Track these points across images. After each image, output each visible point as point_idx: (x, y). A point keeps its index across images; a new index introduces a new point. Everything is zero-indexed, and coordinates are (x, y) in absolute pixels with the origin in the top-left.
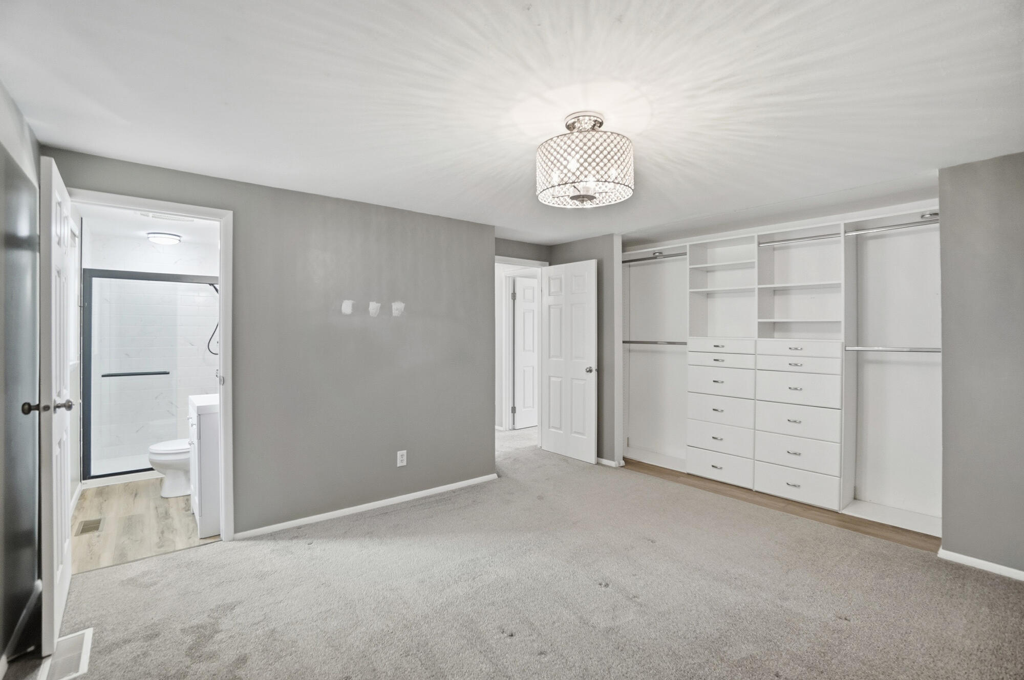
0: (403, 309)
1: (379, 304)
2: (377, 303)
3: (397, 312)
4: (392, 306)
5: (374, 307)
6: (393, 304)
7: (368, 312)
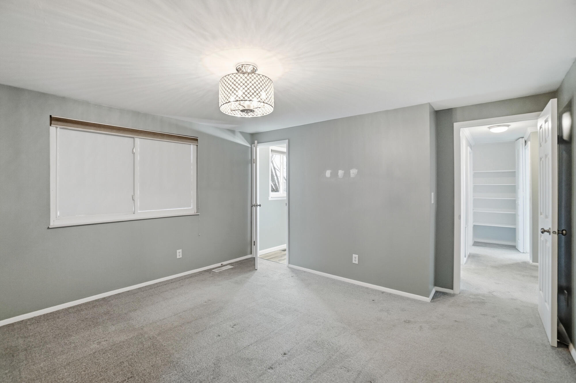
0: (356, 174)
1: (344, 171)
2: (342, 170)
3: (353, 175)
4: (350, 172)
5: (341, 173)
6: (351, 170)
7: (338, 175)
